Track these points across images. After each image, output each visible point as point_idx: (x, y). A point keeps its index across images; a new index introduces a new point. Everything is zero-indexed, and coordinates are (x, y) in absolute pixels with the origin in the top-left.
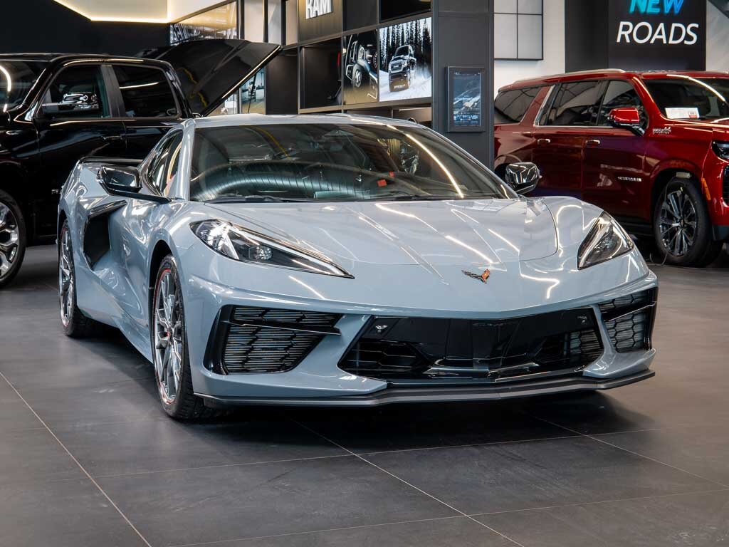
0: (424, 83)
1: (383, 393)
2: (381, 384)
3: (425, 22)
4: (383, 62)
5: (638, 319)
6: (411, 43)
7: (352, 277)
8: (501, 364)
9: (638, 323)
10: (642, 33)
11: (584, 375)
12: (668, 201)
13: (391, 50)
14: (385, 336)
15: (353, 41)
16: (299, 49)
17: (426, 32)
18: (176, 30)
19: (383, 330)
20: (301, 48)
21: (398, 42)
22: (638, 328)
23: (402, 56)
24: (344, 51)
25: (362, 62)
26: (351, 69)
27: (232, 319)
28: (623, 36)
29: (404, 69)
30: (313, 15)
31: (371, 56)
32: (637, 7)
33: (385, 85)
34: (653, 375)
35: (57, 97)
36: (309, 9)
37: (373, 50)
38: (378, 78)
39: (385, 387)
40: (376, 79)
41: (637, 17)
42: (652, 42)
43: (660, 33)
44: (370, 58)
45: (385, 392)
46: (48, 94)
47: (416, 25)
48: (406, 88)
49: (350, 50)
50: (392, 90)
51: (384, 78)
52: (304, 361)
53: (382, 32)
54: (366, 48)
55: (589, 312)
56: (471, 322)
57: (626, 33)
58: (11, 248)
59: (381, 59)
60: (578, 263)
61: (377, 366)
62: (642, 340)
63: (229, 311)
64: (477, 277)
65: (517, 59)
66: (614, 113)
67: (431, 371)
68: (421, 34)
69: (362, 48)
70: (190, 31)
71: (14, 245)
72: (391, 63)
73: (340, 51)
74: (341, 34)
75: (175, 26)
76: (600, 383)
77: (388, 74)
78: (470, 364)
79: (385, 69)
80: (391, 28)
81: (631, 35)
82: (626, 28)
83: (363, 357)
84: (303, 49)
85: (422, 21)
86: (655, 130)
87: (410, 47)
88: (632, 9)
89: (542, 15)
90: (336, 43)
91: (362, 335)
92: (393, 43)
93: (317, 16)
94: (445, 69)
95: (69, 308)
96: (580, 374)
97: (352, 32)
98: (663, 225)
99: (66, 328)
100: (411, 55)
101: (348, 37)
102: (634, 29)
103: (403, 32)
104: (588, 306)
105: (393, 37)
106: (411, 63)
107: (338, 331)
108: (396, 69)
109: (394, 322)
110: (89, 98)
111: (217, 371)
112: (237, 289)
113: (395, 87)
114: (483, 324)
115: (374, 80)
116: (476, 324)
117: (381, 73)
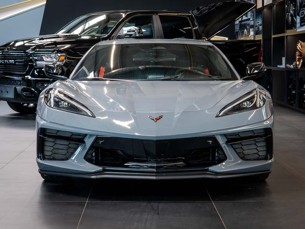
2: (100, 168)
4: (298, 11)
5: (260, 144)
9: (261, 146)
13: (301, 5)
15: (289, 1)
16: (273, 6)
22: (262, 149)
24: (286, 6)
25: (292, 12)
26: (288, 15)
27: (44, 134)
29: (304, 15)
31: (294, 9)
33: (298, 23)
37: (295, 6)
38: (296, 19)
39: (102, 170)
40: (296, 20)
44: (294, 10)
49: (288, 6)
51: (298, 19)
52: (73, 156)
54: (293, 5)
59: (298, 9)
60: (218, 114)
62: (266, 155)
63: (42, 131)
69: (291, 5)
72: (301, 12)
77: (299, 17)
84: (275, 6)
91: (93, 145)
92: (301, 2)
96: (208, 170)
108: (302, 15)
109: (107, 139)
111: (41, 158)
112: (51, 122)
113: (302, 24)
114: (148, 142)
115: (295, 21)
116: (145, 142)
117: (297, 17)
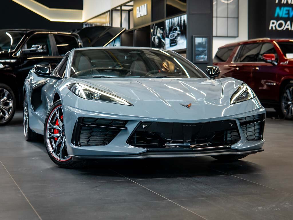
0: (183, 43)
1: (145, 154)
2: (144, 150)
3: (184, 17)
4: (167, 34)
5: (257, 127)
6: (178, 26)
7: (133, 106)
8: (196, 143)
9: (257, 129)
10: (280, 25)
11: (231, 148)
12: (286, 93)
13: (171, 29)
14: (146, 130)
15: (155, 26)
16: (134, 31)
17: (184, 21)
18: (86, 25)
19: (145, 127)
20: (135, 30)
21: (173, 26)
22: (257, 131)
23: (174, 32)
24: (152, 30)
25: (159, 35)
26: (154, 38)
27: (83, 123)
28: (272, 27)
29: (176, 37)
30: (139, 16)
32: (278, 15)
33: (168, 44)
34: (263, 150)
35: (29, 47)
36: (138, 14)
37: (163, 30)
38: (165, 41)
39: (146, 151)
41: (278, 19)
42: (285, 29)
43: (288, 26)
44: (162, 33)
45: (146, 154)
46: (26, 46)
47: (180, 18)
48: (176, 45)
49: (154, 30)
50: (171, 46)
51: (167, 41)
52: (113, 140)
53: (167, 22)
54: (161, 29)
55: (234, 122)
56: (182, 124)
57: (274, 26)
58: (9, 109)
59: (166, 33)
60: (230, 102)
61: (143, 143)
62: (259, 136)
63: (81, 119)
64: (186, 106)
65: (227, 37)
66: (264, 56)
67: (166, 145)
68: (182, 22)
69: (159, 29)
70: (91, 25)
71: (11, 107)
72: (170, 35)
73: (150, 30)
74: (150, 24)
75: (85, 23)
76: (238, 152)
77: (169, 39)
78: (182, 142)
79: (168, 37)
80: (170, 20)
81: (275, 26)
82: (273, 23)
83: (138, 139)
84: (136, 31)
85: (182, 17)
86: (282, 63)
87: (178, 28)
88: (276, 15)
89: (238, 18)
90: (148, 28)
91: (136, 129)
92: (171, 26)
93: (141, 17)
94: (192, 37)
95: (27, 129)
96: (230, 148)
97: (155, 22)
98: (285, 103)
99: (26, 137)
100: (178, 31)
101: (153, 25)
102: (277, 24)
103: (175, 22)
104: (234, 119)
105: (171, 24)
106: (178, 34)
107: (126, 128)
108: (172, 37)
109: (149, 124)
110: (43, 47)
111: (77, 145)
112: (85, 110)
113: (172, 45)
114: (187, 125)
115: (163, 42)
116: (185, 125)
117: (166, 39)
